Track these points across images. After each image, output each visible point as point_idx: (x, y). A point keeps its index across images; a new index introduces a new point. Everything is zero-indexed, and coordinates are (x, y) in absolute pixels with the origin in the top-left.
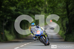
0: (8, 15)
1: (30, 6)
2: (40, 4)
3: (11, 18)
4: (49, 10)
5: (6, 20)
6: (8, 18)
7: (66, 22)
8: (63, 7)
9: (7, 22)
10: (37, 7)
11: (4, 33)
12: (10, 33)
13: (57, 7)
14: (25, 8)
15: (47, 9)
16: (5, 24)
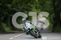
0: (5, 10)
1: (23, 3)
2: (31, 2)
3: (7, 13)
4: (39, 7)
5: (3, 15)
6: (5, 13)
7: (53, 16)
8: (51, 4)
9: (4, 16)
10: (29, 4)
11: (2, 25)
12: (7, 25)
13: (45, 5)
14: (19, 5)
15: (38, 6)
16: (2, 18)
